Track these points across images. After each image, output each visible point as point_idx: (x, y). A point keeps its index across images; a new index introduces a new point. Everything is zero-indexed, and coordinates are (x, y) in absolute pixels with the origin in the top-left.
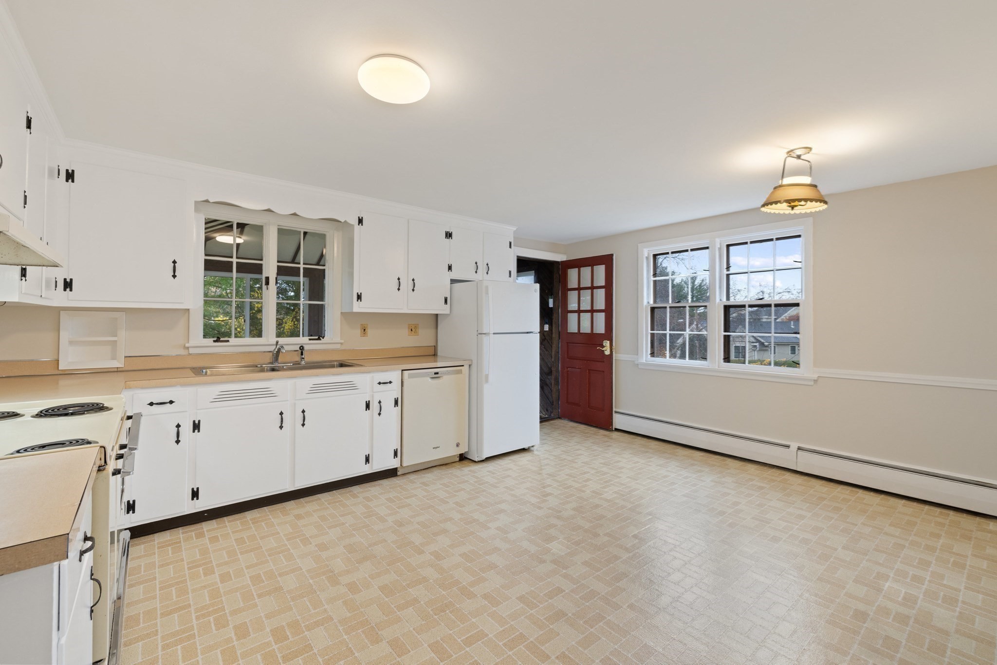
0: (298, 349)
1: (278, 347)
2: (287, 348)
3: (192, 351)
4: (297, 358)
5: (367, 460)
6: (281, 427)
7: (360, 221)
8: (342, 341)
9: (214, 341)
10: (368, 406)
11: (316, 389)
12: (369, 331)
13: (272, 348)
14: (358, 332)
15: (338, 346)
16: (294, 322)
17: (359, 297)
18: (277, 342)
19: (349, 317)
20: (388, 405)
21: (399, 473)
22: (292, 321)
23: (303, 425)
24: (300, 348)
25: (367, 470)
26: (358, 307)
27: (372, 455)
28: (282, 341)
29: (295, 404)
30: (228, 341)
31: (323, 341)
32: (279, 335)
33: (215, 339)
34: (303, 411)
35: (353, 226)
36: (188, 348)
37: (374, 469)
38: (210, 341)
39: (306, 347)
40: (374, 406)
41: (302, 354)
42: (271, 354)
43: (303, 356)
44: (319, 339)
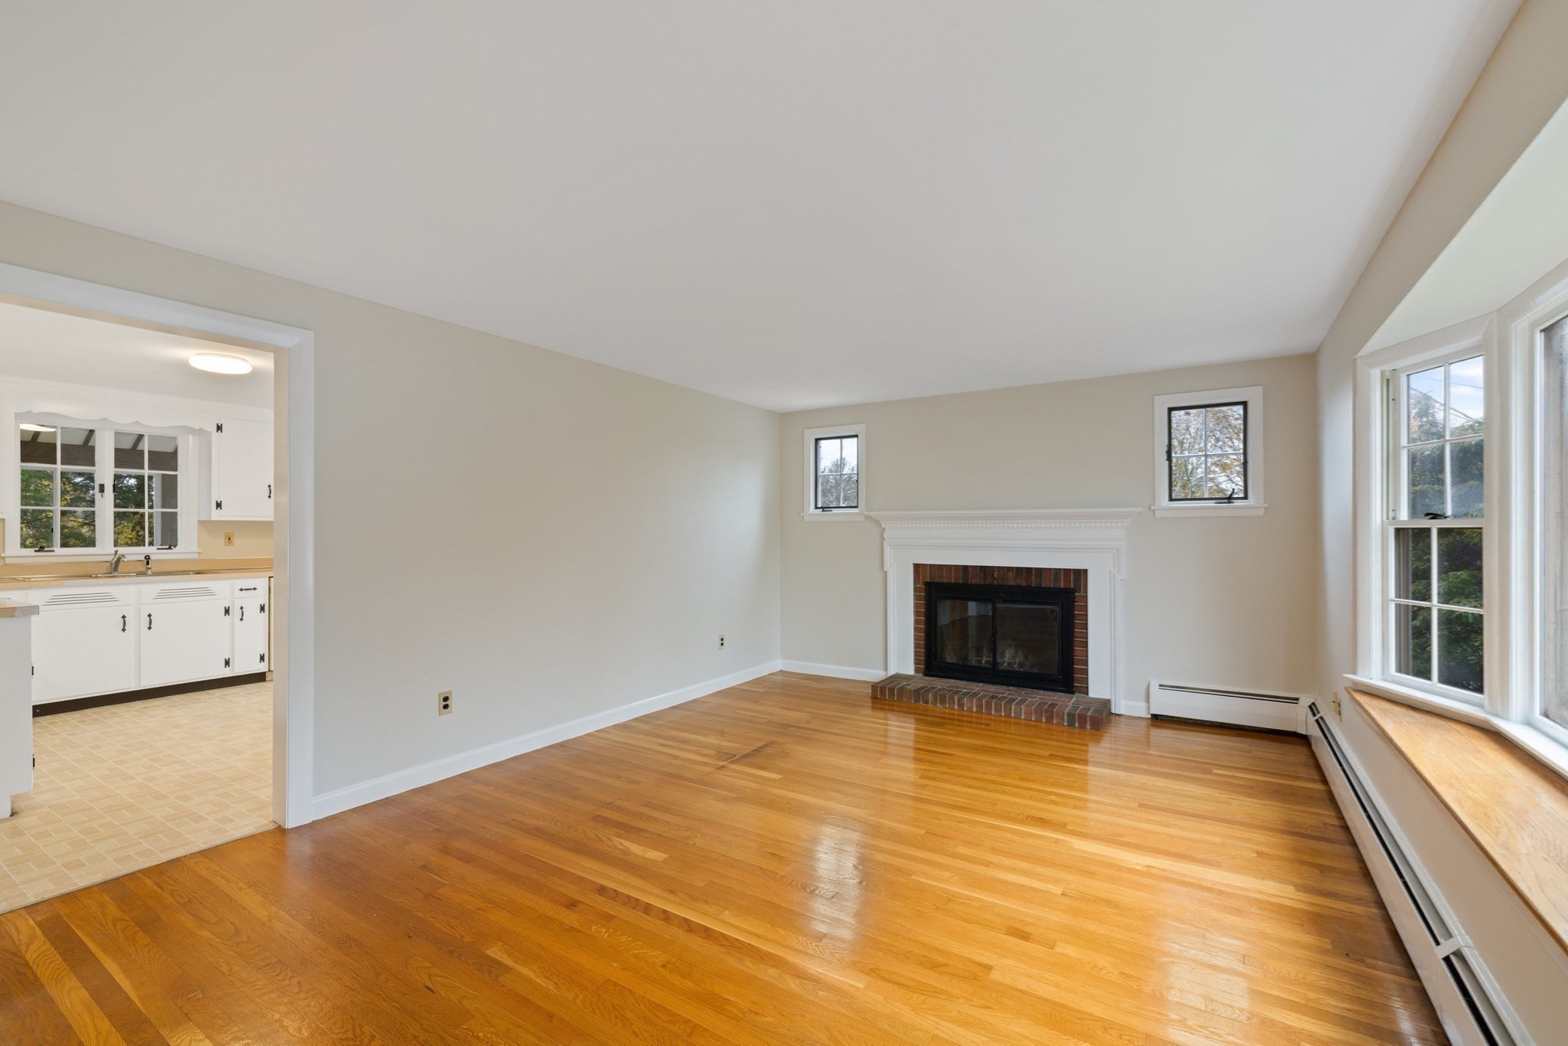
0: (143, 559)
1: (117, 556)
2: (128, 558)
3: (8, 561)
4: (142, 569)
5: (227, 663)
6: (124, 630)
7: (219, 428)
8: (200, 551)
9: (36, 551)
10: (227, 611)
11: (163, 595)
12: (236, 540)
13: (110, 558)
14: (222, 540)
15: (196, 556)
16: (138, 532)
17: (219, 505)
18: (116, 552)
19: (206, 525)
20: (251, 611)
21: (267, 679)
22: (132, 530)
23: (150, 628)
24: (145, 557)
25: (227, 673)
26: (216, 515)
27: (233, 660)
28: (122, 550)
29: (140, 609)
30: (53, 551)
31: (174, 550)
32: (116, 544)
33: (37, 549)
34: (150, 616)
35: (210, 433)
36: (4, 558)
37: (235, 671)
38: (31, 552)
39: (152, 557)
40: (236, 612)
41: (148, 563)
42: (109, 564)
43: (149, 566)
44: (170, 548)
